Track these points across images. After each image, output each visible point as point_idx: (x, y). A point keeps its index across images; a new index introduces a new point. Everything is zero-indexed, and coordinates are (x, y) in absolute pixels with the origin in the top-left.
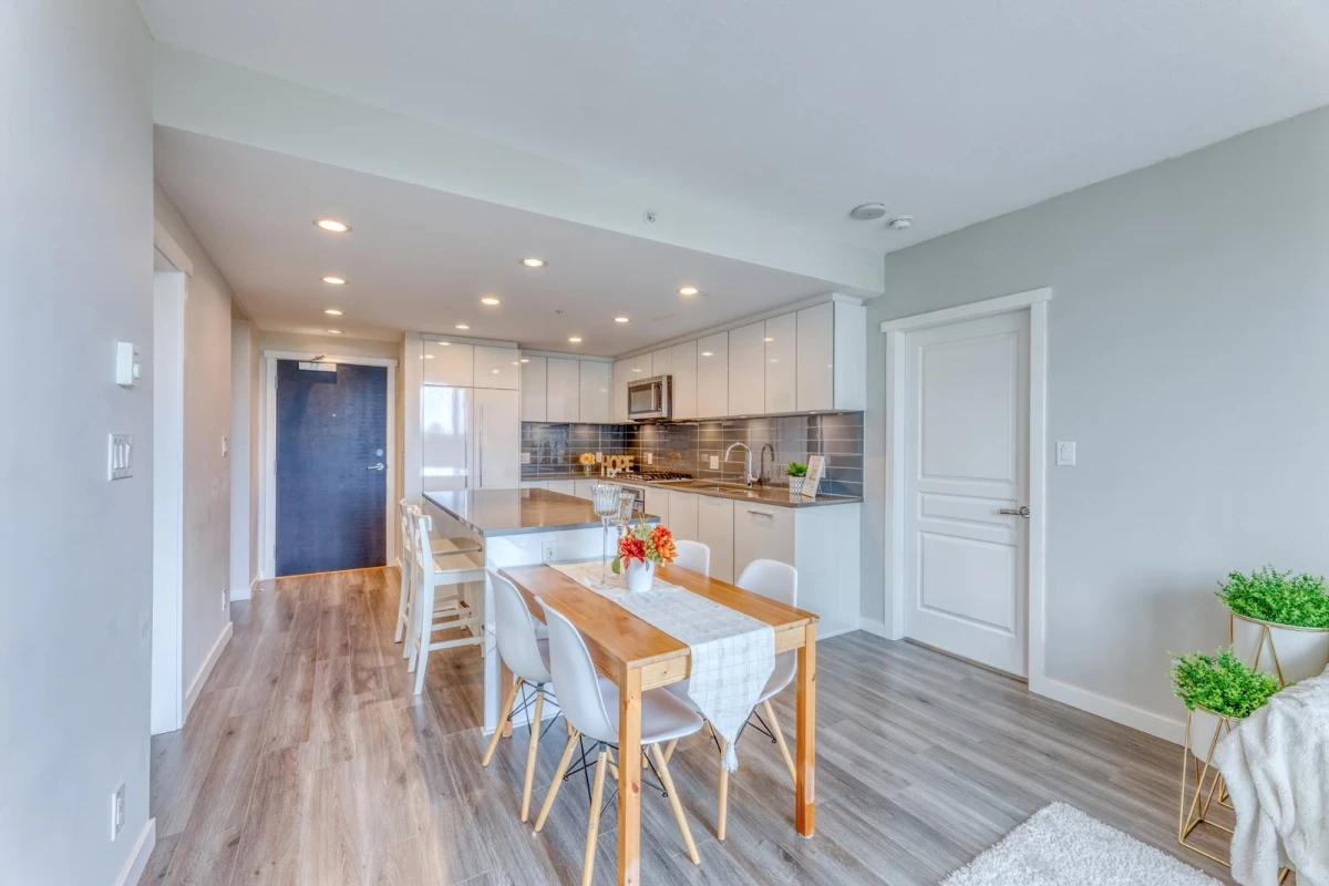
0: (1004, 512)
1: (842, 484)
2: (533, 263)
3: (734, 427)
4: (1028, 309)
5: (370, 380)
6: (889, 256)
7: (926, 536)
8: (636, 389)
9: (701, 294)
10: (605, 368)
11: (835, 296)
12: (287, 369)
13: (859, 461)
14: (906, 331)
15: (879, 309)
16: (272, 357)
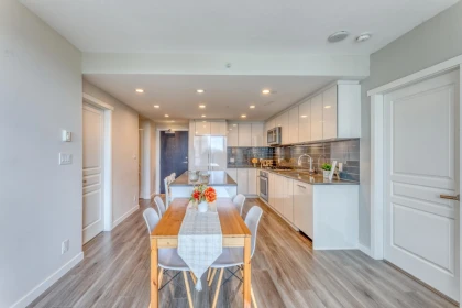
0: (442, 197)
1: (349, 175)
2: (200, 91)
3: (306, 147)
4: (457, 68)
5: (184, 135)
6: (372, 55)
7: (397, 206)
8: (270, 133)
9: (272, 92)
10: (262, 126)
11: (339, 82)
12: (163, 133)
13: (357, 163)
14: (384, 93)
15: (367, 84)
16: (159, 130)
